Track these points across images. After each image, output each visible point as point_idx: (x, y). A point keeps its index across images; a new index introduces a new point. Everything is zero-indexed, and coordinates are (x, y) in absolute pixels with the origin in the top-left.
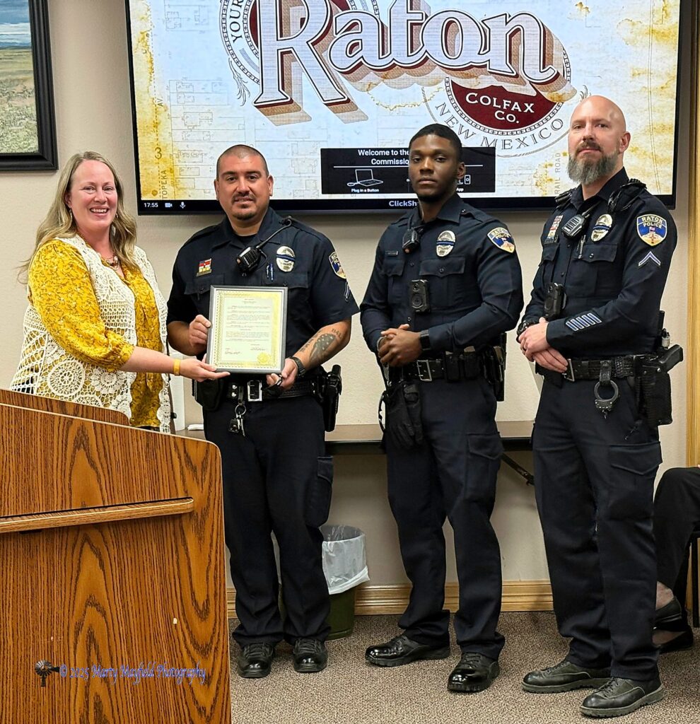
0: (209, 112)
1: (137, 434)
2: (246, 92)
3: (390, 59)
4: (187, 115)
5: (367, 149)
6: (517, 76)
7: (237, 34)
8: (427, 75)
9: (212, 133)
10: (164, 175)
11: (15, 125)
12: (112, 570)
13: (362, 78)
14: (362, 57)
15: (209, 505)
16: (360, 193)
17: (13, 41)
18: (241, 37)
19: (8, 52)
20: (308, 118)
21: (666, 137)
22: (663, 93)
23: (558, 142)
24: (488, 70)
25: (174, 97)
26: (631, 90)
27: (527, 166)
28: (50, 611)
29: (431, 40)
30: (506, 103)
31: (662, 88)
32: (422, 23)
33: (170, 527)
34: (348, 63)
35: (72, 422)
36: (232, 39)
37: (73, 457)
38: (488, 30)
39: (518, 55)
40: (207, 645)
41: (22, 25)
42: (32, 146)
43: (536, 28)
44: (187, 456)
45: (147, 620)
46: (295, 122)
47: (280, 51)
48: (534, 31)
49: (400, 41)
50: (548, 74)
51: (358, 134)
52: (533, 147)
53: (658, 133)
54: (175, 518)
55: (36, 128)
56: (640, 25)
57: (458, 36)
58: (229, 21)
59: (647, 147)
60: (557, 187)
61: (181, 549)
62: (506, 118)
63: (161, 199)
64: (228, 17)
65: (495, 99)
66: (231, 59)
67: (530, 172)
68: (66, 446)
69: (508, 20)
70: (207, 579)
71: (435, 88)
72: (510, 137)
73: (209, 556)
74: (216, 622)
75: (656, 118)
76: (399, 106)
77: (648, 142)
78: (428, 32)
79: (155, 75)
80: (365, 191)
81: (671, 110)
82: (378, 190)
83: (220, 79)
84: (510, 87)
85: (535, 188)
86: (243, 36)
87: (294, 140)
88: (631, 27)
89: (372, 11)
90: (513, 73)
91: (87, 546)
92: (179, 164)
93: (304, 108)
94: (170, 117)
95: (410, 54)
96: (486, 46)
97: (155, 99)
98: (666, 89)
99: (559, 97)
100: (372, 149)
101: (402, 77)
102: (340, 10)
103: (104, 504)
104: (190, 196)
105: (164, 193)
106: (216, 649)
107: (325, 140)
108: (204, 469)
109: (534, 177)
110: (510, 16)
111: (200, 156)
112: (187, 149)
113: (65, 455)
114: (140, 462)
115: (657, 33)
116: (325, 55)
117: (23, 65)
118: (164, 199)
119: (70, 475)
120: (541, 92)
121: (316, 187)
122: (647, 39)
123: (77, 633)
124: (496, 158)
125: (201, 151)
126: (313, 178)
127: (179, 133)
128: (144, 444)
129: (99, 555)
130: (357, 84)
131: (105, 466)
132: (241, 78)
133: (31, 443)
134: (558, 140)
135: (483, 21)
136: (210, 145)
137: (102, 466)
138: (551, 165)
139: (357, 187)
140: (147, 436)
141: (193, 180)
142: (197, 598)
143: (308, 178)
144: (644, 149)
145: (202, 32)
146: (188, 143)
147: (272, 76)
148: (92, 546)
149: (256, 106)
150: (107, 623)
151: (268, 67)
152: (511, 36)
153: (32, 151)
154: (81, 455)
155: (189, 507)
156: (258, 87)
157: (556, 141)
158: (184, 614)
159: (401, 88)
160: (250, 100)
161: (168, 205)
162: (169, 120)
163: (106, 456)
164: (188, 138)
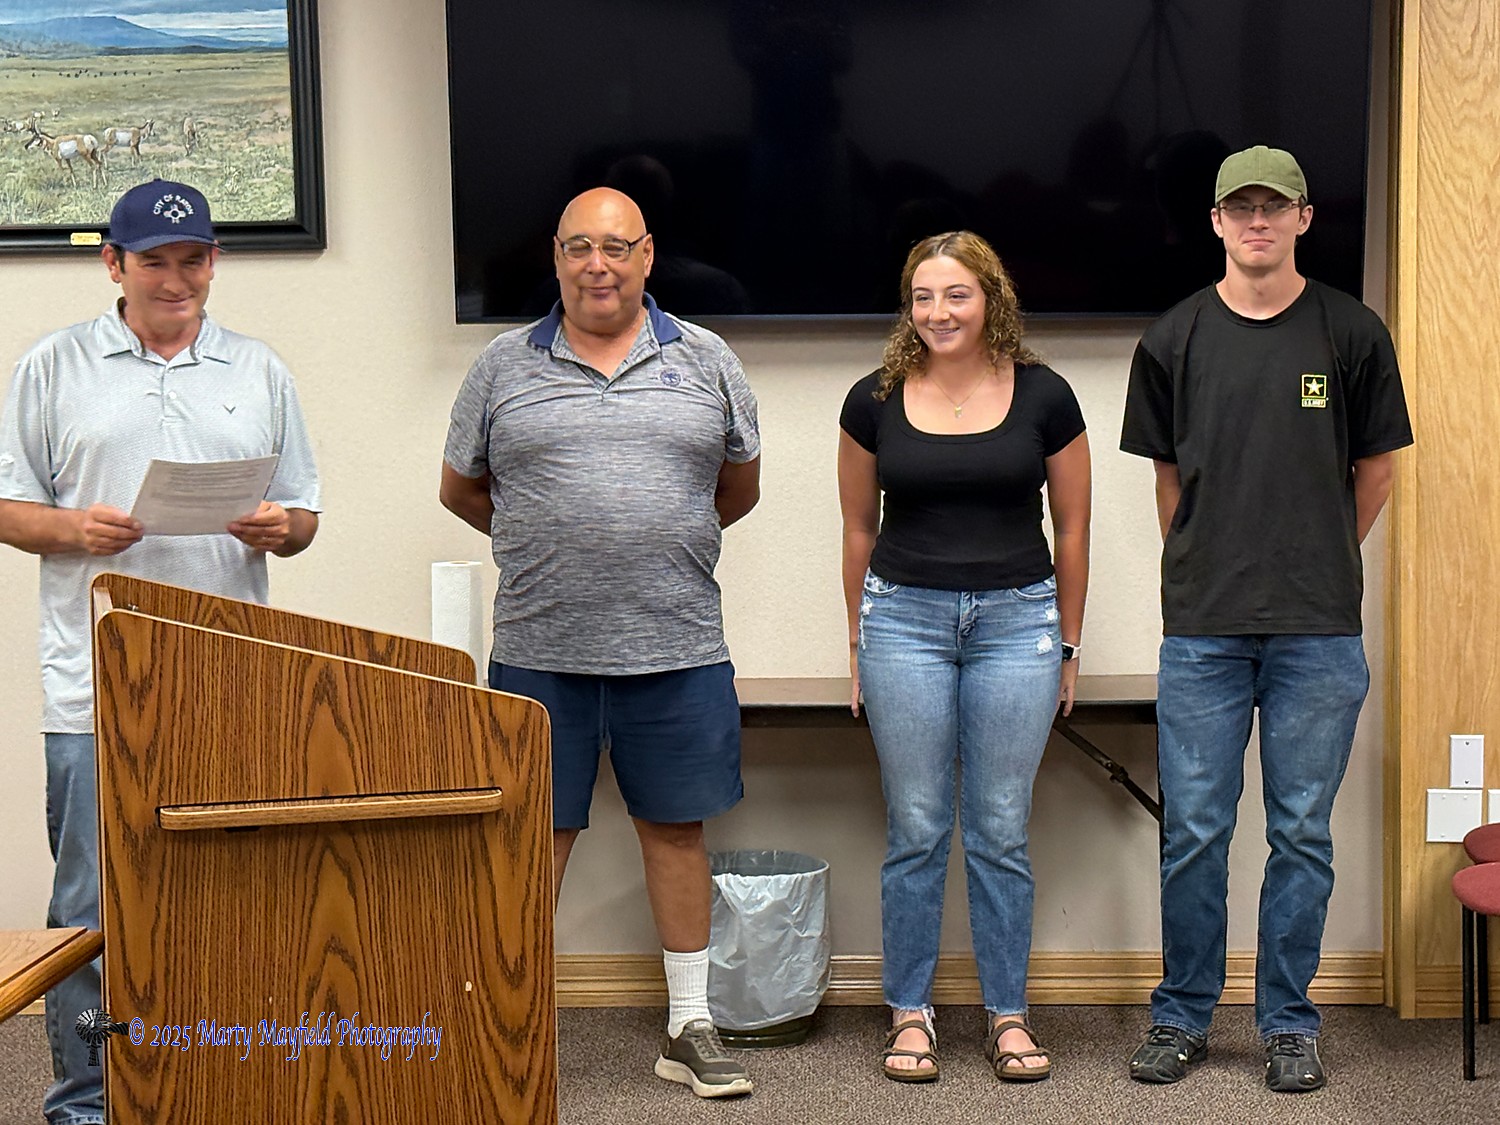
1: (413, 682)
11: (258, 176)
12: (368, 898)
15: (529, 802)
17: (258, 39)
19: (250, 57)
28: (269, 957)
33: (463, 837)
35: (311, 662)
37: (311, 715)
40: (520, 1029)
41: (274, 12)
42: (284, 208)
44: (494, 719)
45: (422, 983)
54: (473, 820)
55: (291, 181)
61: (482, 871)
68: (301, 697)
70: (523, 920)
73: (528, 885)
74: (535, 993)
91: (328, 857)
103: (358, 790)
106: (535, 1036)
108: (521, 742)
113: (299, 710)
114: (416, 726)
117: (274, 78)
119: (306, 743)
123: (310, 995)
128: (425, 699)
129: (348, 873)
131: (361, 731)
133: (247, 691)
137: (356, 729)
140: (431, 687)
142: (505, 951)
148: (336, 857)
150: (358, 981)
153: (285, 218)
154: (324, 713)
155: (495, 802)
158: (483, 978)
163: (363, 716)
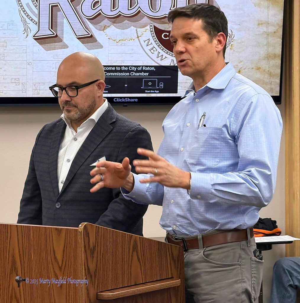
2: (29, 30)
8: (139, 22)
13: (100, 23)
14: (101, 10)
20: (66, 46)
21: (276, 61)
22: (275, 35)
26: (257, 33)
29: (143, 1)
31: (275, 32)
35: (132, 237)
46: (58, 49)
53: (272, 59)
66: (20, 9)
68: (130, 250)
71: (144, 29)
75: (271, 49)
76: (122, 40)
77: (266, 64)
81: (280, 45)
82: (107, 91)
83: (12, 21)
87: (57, 60)
95: (129, 9)
96: (174, 5)
100: (105, 66)
101: (124, 22)
116: (79, 8)
122: (266, 3)
130: (97, 26)
132: (26, 21)
136: (4, 62)
144: (264, 68)
147: (45, 20)
149: (34, 39)
156: (36, 27)
159: (124, 29)
160: (31, 35)
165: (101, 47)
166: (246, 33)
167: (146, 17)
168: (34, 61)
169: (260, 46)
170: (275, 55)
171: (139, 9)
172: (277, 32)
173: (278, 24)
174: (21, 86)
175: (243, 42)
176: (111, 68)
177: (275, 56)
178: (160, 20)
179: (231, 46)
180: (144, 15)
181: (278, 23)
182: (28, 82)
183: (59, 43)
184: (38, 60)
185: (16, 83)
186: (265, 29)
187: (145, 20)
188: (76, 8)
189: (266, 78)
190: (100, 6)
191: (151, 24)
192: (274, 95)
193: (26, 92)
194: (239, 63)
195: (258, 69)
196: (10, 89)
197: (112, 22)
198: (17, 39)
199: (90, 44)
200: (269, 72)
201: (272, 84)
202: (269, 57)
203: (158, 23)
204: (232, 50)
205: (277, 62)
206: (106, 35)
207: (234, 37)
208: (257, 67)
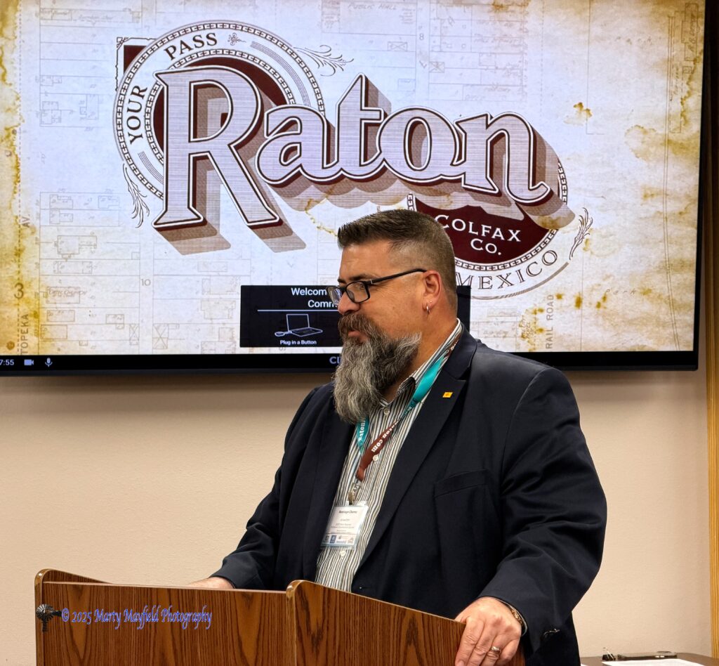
0: (92, 235)
2: (145, 210)
3: (337, 168)
4: (62, 239)
5: (302, 287)
6: (500, 194)
7: (136, 133)
8: (385, 191)
9: (94, 264)
10: (25, 321)
13: (300, 193)
14: (301, 166)
16: (292, 346)
18: (141, 136)
20: (225, 245)
21: (685, 276)
22: (682, 220)
23: (551, 281)
24: (463, 185)
25: (45, 214)
26: (643, 215)
27: (510, 311)
29: (392, 147)
30: (485, 229)
31: (681, 213)
32: (379, 125)
34: (280, 172)
36: (128, 139)
37: (405, 654)
38: (464, 134)
39: (501, 167)
43: (525, 133)
46: (208, 249)
47: (192, 156)
48: (521, 137)
49: (350, 146)
50: (539, 192)
51: (291, 267)
52: (518, 287)
53: (676, 271)
56: (653, 134)
57: (425, 141)
58: (126, 115)
59: (662, 289)
60: (549, 339)
62: (484, 248)
63: (19, 354)
64: (125, 109)
65: (471, 224)
66: (126, 166)
67: (514, 319)
69: (489, 122)
72: (490, 273)
75: (673, 251)
77: (664, 282)
78: (388, 135)
79: (22, 186)
80: (299, 343)
81: (692, 242)
82: (314, 342)
83: (109, 191)
84: (490, 208)
85: (520, 341)
86: (144, 135)
87: (205, 273)
88: (642, 136)
89: (315, 106)
90: (495, 190)
92: (47, 305)
93: (222, 232)
94: (38, 242)
95: (363, 163)
96: (460, 155)
97: (19, 218)
98: (685, 216)
99: (553, 222)
100: (310, 287)
101: (352, 192)
102: (273, 104)
104: (59, 350)
105: (25, 345)
107: (248, 274)
109: (520, 326)
110: (492, 117)
111: (77, 296)
112: (59, 285)
113: (399, 650)
115: (675, 144)
116: (253, 162)
118: (24, 354)
120: (530, 216)
121: (232, 338)
122: (661, 151)
124: (472, 300)
125: (79, 288)
126: (228, 326)
127: (50, 263)
132: (138, 191)
134: (552, 277)
135: (457, 123)
136: (91, 280)
138: (541, 311)
139: (287, 338)
141: (65, 328)
143: (222, 326)
144: (658, 291)
145: (89, 129)
146: (61, 278)
147: (180, 189)
149: (159, 230)
151: (175, 176)
152: (493, 143)
156: (161, 204)
157: (548, 280)
159: (350, 207)
160: (150, 220)
161: (28, 363)
162: (37, 246)
164: (63, 271)
165: (302, 245)
166: (617, 215)
167: (398, 181)
168: (156, 277)
169: (648, 243)
170: (683, 262)
171: (384, 163)
172: (686, 213)
173: (688, 196)
174: (128, 332)
175: (611, 235)
176: (323, 291)
177: (682, 264)
178: (429, 187)
179: (586, 242)
180: (394, 177)
181: (688, 193)
182: (142, 321)
183: (209, 239)
184: (165, 273)
185: (116, 324)
186: (660, 207)
187: (398, 186)
188: (247, 163)
189: (664, 312)
190: (299, 159)
191: (411, 196)
192: (682, 350)
193: (137, 344)
194: (604, 280)
195: (646, 292)
196: (103, 338)
197: (325, 192)
198: (119, 229)
199: (277, 239)
200: (669, 299)
201: (677, 325)
202: (668, 267)
203: (426, 195)
204: (589, 252)
205: (687, 278)
206: (313, 221)
207: (592, 223)
208: (644, 289)
